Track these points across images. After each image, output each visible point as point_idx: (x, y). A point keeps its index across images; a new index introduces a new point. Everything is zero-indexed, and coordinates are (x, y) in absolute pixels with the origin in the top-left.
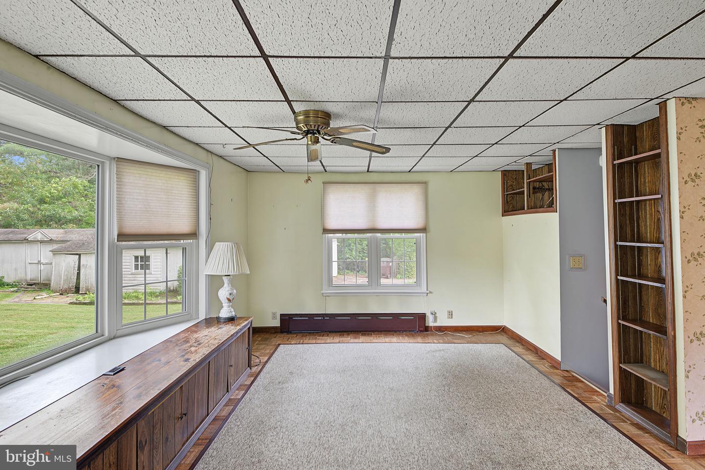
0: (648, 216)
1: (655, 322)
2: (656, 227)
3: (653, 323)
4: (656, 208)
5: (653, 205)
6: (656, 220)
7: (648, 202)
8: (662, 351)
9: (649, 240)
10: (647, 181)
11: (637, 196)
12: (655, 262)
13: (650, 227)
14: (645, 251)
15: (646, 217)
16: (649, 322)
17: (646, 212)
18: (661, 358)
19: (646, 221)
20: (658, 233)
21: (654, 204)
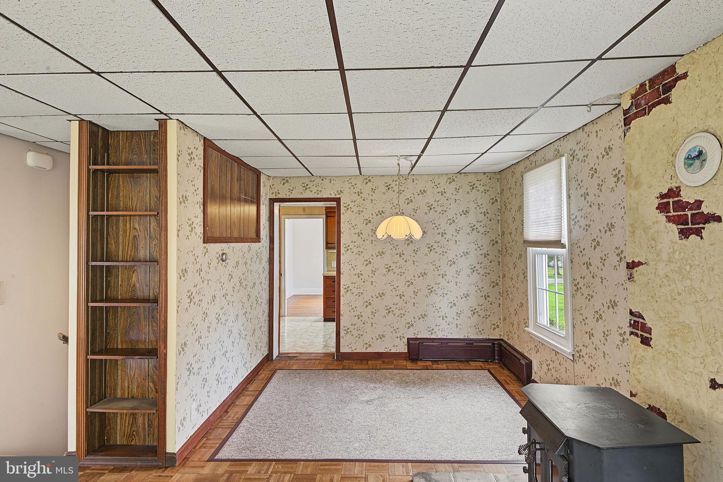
0: (121, 233)
1: (124, 347)
2: (130, 245)
3: (122, 349)
4: (132, 224)
5: (128, 221)
6: (131, 238)
7: (121, 218)
8: (132, 375)
9: (120, 259)
10: (121, 195)
11: (108, 210)
12: (129, 281)
13: (123, 244)
14: (114, 271)
15: (118, 234)
16: (117, 349)
17: (118, 228)
18: (130, 383)
19: (118, 238)
20: (133, 251)
21: (130, 221)
